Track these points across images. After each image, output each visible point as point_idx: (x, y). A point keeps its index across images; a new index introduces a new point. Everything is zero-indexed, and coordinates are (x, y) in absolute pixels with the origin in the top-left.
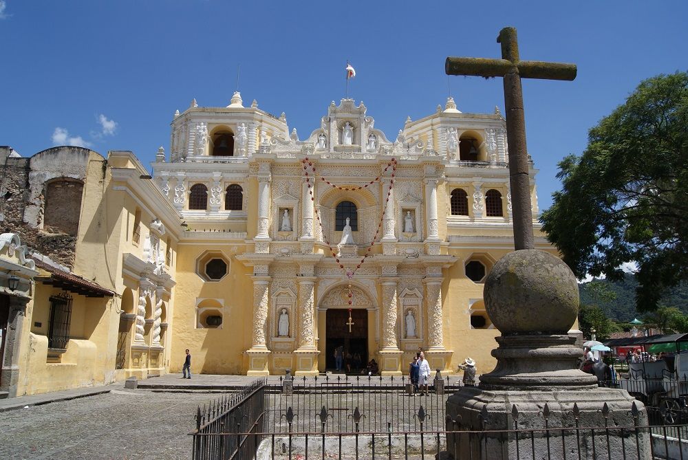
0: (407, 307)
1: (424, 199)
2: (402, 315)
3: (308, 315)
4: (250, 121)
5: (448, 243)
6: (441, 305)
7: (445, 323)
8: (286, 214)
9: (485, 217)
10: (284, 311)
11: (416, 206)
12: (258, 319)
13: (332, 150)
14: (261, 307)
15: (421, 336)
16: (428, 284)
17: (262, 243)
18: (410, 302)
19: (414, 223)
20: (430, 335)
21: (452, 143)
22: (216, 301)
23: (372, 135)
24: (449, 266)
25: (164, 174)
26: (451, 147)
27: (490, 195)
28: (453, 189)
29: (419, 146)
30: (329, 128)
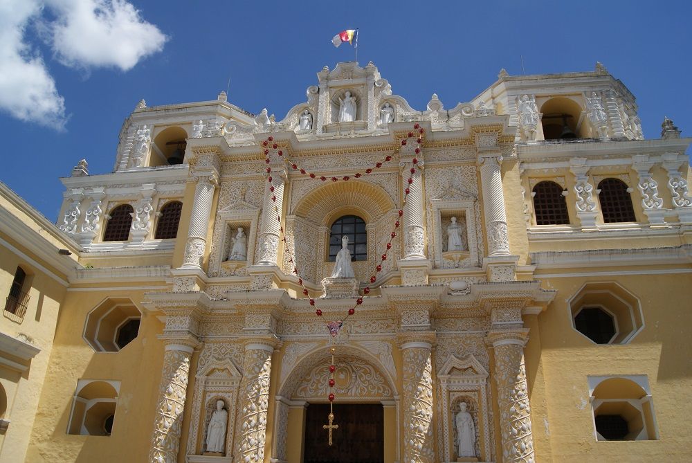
0: (457, 395)
1: (480, 194)
2: (445, 410)
3: (252, 410)
4: (212, 116)
5: (533, 268)
6: (525, 386)
7: (539, 426)
8: (240, 234)
9: (601, 225)
10: (220, 404)
11: (467, 206)
12: (161, 417)
13: (319, 131)
14: (169, 394)
15: (488, 457)
16: (495, 344)
17: (185, 279)
18: (462, 384)
19: (464, 236)
20: (506, 453)
21: (528, 117)
22: (109, 384)
23: (387, 105)
24: (537, 310)
25: (76, 192)
26: (527, 122)
27: (606, 188)
28: (535, 182)
29: (467, 113)
30: (316, 104)
